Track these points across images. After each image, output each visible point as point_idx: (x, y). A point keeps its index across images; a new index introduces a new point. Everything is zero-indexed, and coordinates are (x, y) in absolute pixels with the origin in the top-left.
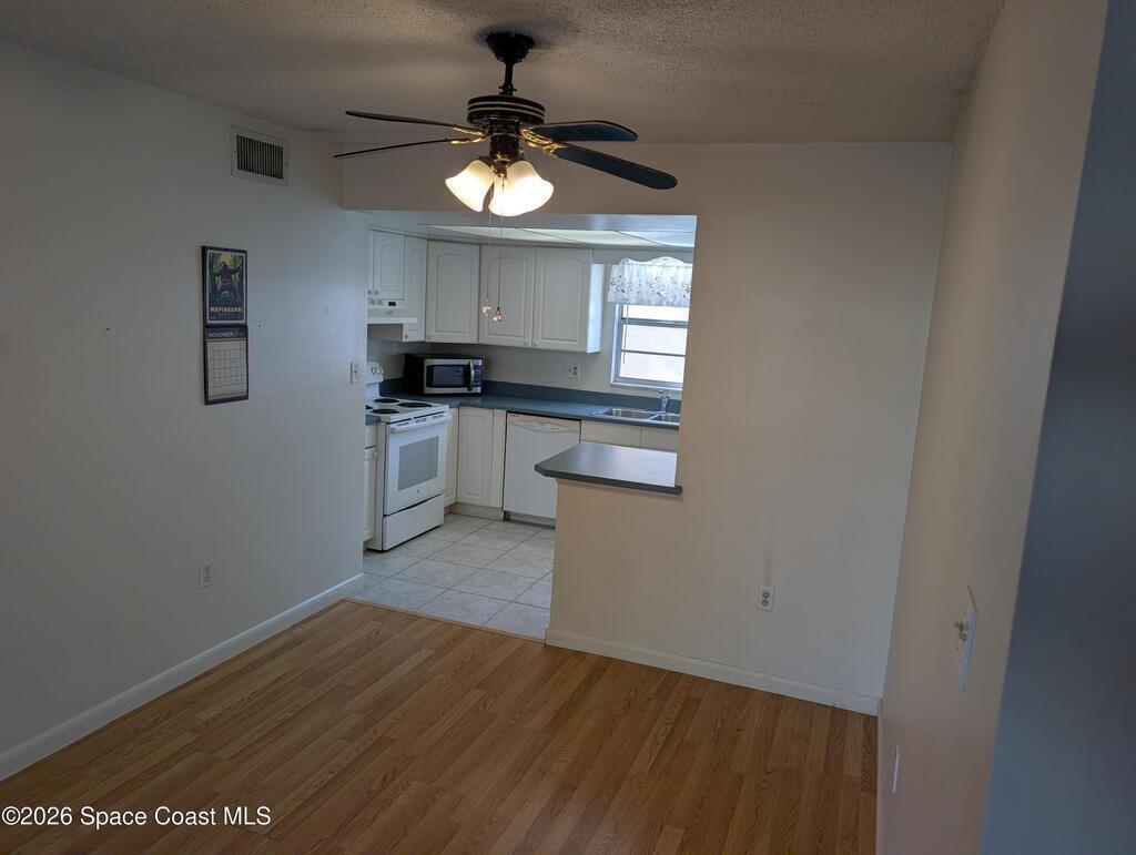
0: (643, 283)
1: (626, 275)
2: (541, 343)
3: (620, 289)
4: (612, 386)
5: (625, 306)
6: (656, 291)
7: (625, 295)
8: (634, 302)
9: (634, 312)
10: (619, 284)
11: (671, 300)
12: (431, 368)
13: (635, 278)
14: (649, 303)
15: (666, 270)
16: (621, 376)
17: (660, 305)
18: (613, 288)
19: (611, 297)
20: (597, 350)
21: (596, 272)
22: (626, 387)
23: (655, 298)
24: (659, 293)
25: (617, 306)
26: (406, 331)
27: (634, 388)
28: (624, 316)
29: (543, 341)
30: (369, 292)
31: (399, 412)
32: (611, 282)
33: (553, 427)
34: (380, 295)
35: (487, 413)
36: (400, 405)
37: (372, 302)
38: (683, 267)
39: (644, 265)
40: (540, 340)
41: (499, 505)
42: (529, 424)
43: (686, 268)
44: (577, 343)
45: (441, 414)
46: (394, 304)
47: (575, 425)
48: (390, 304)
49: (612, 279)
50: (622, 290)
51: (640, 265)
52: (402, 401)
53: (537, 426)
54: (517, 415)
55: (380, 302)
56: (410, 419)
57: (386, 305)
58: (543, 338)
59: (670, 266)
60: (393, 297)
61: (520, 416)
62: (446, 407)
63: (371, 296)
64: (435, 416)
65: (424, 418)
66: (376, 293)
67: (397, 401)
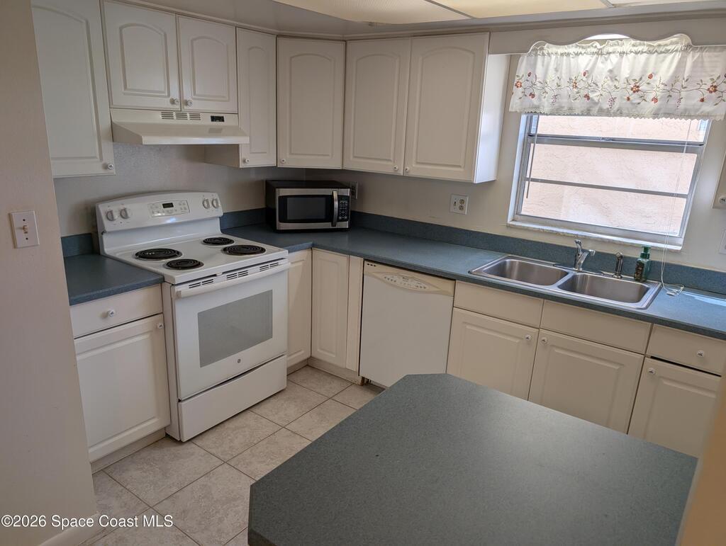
0: (564, 83)
1: (539, 71)
2: (415, 170)
3: (528, 93)
4: (509, 227)
5: (535, 117)
6: (583, 93)
7: (535, 101)
8: (546, 110)
9: (546, 125)
10: (529, 84)
11: (606, 106)
12: (284, 199)
13: (552, 75)
14: (571, 112)
15: (601, 59)
16: (523, 213)
17: (588, 114)
18: (518, 92)
19: (515, 104)
20: (492, 179)
21: (494, 67)
22: (527, 229)
23: (580, 104)
24: (587, 97)
25: (524, 117)
26: (243, 154)
27: (539, 231)
28: (533, 132)
29: (418, 166)
30: (173, 102)
31: (203, 265)
32: (515, 82)
33: (419, 285)
34: (196, 106)
35: (341, 259)
36: (225, 250)
37: (181, 115)
38: (631, 52)
39: (568, 54)
40: (414, 165)
41: (355, 369)
42: (389, 277)
43: (636, 53)
44: (461, 170)
45: (274, 263)
46: (221, 119)
47: (448, 285)
48: (213, 119)
49: (517, 79)
50: (531, 94)
51: (562, 54)
52: (239, 241)
53: (399, 281)
54: (376, 264)
55: (195, 116)
56: (215, 275)
57: (206, 121)
58: (417, 163)
59: (609, 53)
60: (217, 109)
61: (379, 266)
62: (284, 253)
63: (177, 107)
64: (263, 266)
65: (243, 271)
66: (186, 103)
67: (231, 241)
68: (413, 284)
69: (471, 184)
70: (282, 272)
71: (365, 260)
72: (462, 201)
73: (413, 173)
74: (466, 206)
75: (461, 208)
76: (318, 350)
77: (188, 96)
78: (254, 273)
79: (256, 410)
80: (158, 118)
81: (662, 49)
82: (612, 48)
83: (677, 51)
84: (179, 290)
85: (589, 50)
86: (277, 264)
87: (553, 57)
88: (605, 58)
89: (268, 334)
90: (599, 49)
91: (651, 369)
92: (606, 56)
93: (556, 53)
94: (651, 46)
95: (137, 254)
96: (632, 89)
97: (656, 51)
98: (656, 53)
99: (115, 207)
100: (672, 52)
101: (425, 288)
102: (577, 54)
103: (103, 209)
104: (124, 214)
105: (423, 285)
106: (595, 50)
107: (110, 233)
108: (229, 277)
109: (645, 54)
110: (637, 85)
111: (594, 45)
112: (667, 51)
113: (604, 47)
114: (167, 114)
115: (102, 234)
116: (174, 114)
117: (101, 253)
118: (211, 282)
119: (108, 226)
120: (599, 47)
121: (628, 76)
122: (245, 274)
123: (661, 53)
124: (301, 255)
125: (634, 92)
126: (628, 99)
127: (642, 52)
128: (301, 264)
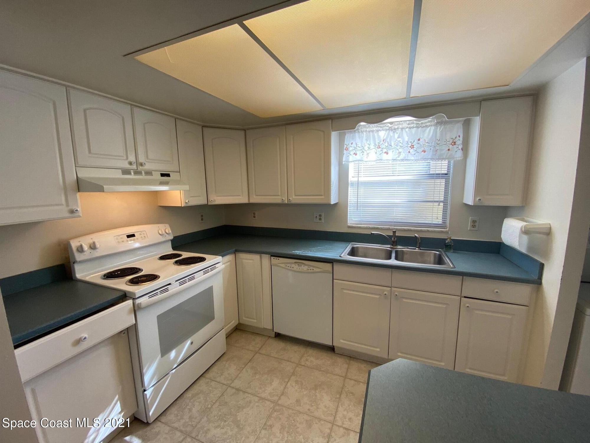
0: (372, 146)
2: (295, 199)
4: (349, 227)
13: (364, 143)
15: (391, 132)
20: (337, 202)
29: (296, 197)
30: (130, 163)
31: (159, 277)
32: (345, 148)
33: (309, 268)
34: (148, 167)
35: (256, 257)
36: (176, 262)
37: (137, 173)
38: (407, 127)
39: (373, 131)
40: (294, 197)
41: (270, 327)
42: (289, 265)
43: (410, 128)
44: (323, 197)
45: (213, 267)
46: (168, 175)
47: (328, 266)
48: (163, 175)
49: (345, 146)
50: (354, 154)
51: (369, 132)
52: (186, 255)
53: (296, 267)
54: (279, 258)
55: (149, 173)
56: (170, 284)
57: (157, 176)
58: (295, 195)
59: (395, 129)
60: (165, 169)
61: (281, 259)
62: (219, 258)
63: (134, 167)
64: (205, 270)
65: (191, 277)
66: (141, 165)
67: (180, 255)
68: (305, 268)
69: (329, 205)
70: (219, 272)
71: (271, 256)
72: (320, 216)
73: (293, 202)
74: (323, 218)
75: (320, 219)
76: (244, 318)
77: (141, 159)
78: (200, 277)
79: (207, 375)
80: (118, 175)
81: (424, 125)
82: (397, 126)
83: (431, 126)
84: (139, 302)
85: (384, 128)
86: (215, 268)
87: (365, 133)
88: (393, 131)
89: (211, 318)
90: (390, 127)
91: (467, 305)
92: (394, 131)
93: (366, 131)
94: (418, 124)
95: (105, 275)
96: (410, 147)
97: (421, 126)
98: (420, 128)
99: (85, 242)
100: (429, 126)
101: (313, 270)
102: (378, 131)
103: (74, 244)
104: (93, 247)
105: (311, 268)
106: (388, 128)
107: (80, 262)
108: (181, 284)
109: (415, 128)
110: (413, 144)
111: (387, 125)
112: (426, 126)
113: (392, 126)
114: (126, 172)
115: (74, 263)
116: (132, 171)
117: (74, 278)
118: (167, 290)
119: (79, 257)
120: (390, 125)
121: (407, 140)
122: (193, 278)
123: (424, 127)
124: (229, 258)
125: (412, 148)
126: (409, 152)
127: (413, 127)
128: (228, 263)
